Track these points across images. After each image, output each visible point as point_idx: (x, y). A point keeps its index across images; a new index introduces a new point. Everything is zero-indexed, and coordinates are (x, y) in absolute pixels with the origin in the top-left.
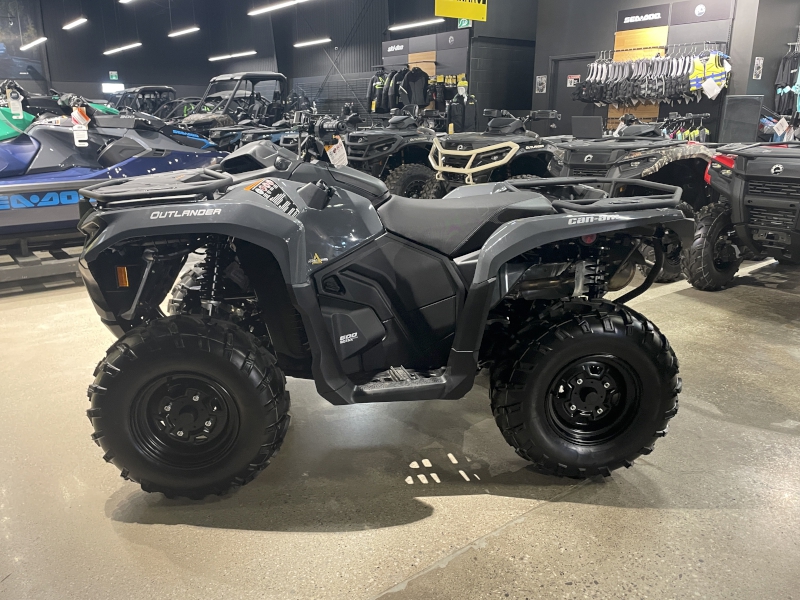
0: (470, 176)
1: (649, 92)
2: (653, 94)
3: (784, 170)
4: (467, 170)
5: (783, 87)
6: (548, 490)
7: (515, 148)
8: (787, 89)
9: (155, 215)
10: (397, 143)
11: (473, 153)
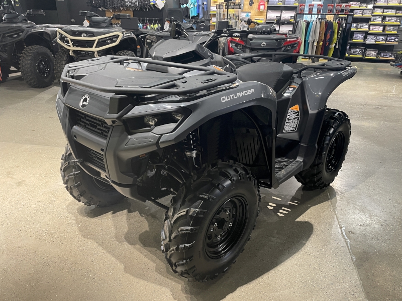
0: (96, 52)
1: (130, 4)
2: (132, 5)
3: (267, 45)
4: (94, 49)
5: (183, 5)
6: (322, 195)
7: (121, 35)
8: (185, 5)
9: (223, 99)
10: (25, 32)
11: (97, 38)
